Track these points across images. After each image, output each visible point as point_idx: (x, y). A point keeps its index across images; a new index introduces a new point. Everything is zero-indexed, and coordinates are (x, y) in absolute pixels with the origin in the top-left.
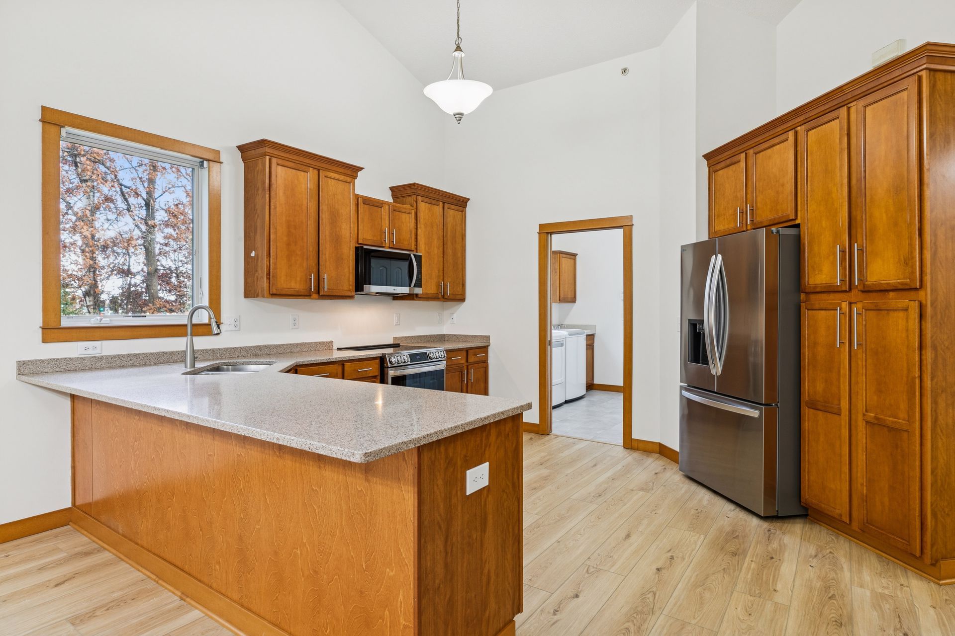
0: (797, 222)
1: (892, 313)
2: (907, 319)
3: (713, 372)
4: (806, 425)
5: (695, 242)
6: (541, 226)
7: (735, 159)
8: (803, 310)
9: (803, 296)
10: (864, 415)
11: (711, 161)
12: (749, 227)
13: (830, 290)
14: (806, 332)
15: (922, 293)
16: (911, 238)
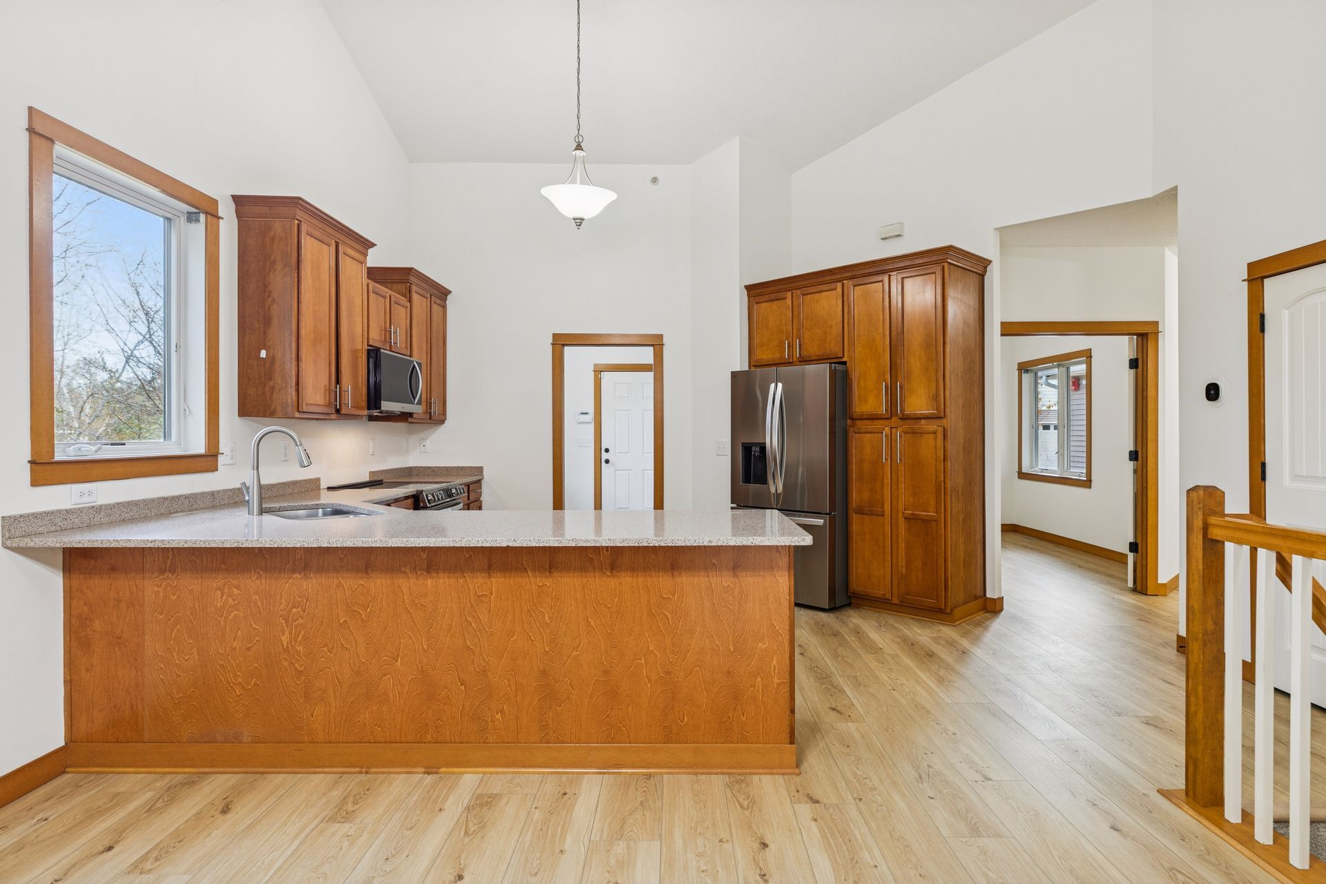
0: (844, 360)
1: (924, 435)
2: (936, 439)
3: (773, 490)
4: (855, 528)
5: (739, 370)
6: (555, 336)
7: (781, 295)
8: (851, 433)
9: (849, 422)
10: (903, 513)
11: (752, 292)
12: (795, 359)
13: (874, 418)
14: (853, 451)
15: (945, 421)
16: (937, 381)
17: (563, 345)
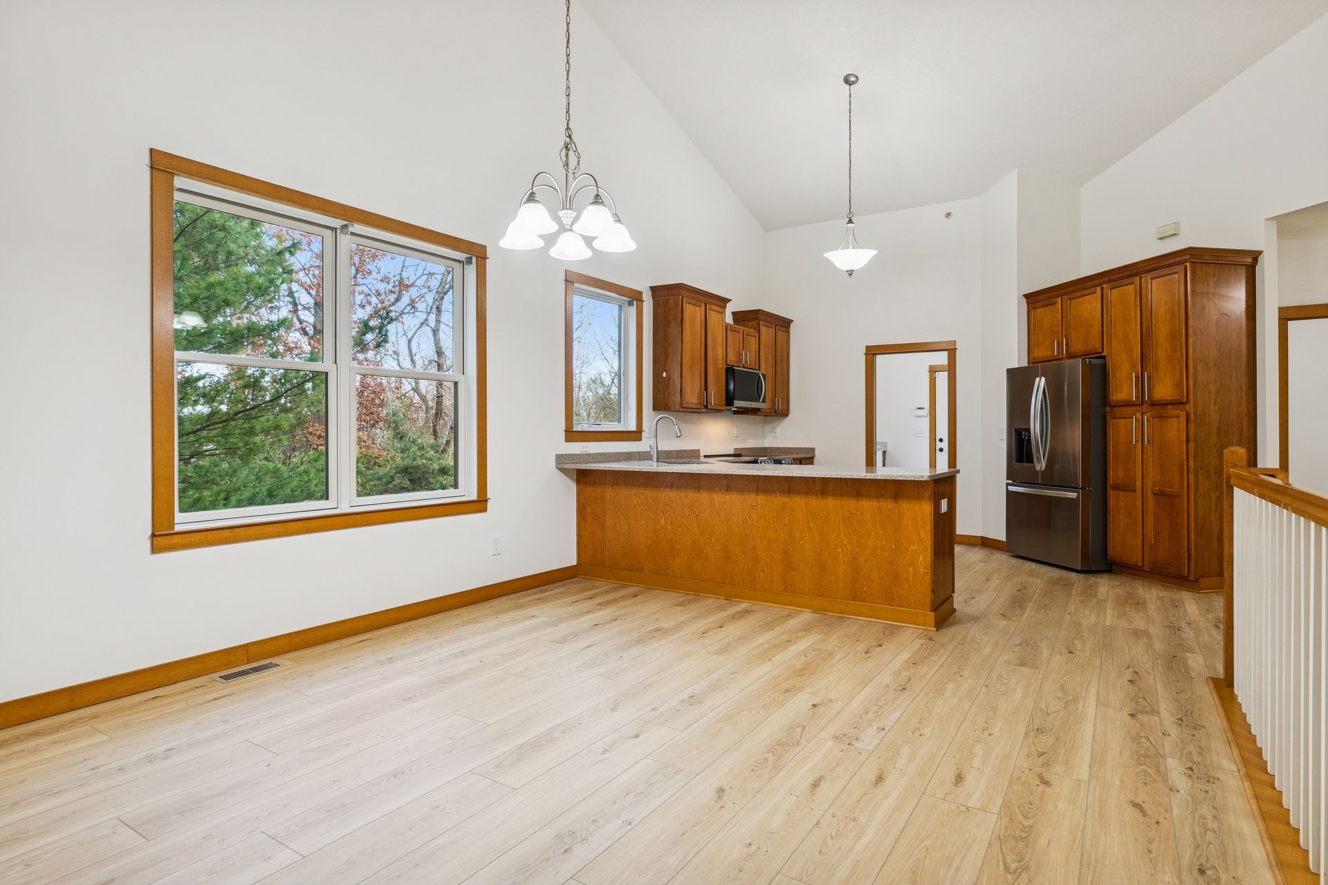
0: (1103, 354)
1: (1169, 419)
2: (1179, 422)
3: (1038, 468)
4: (1111, 503)
5: (1017, 367)
6: (867, 348)
7: (1052, 301)
8: (1108, 418)
9: (1108, 409)
10: (1152, 489)
11: (1030, 300)
12: (1064, 356)
13: (1128, 404)
14: (1111, 435)
15: (1188, 406)
16: (1181, 370)
17: (876, 354)
